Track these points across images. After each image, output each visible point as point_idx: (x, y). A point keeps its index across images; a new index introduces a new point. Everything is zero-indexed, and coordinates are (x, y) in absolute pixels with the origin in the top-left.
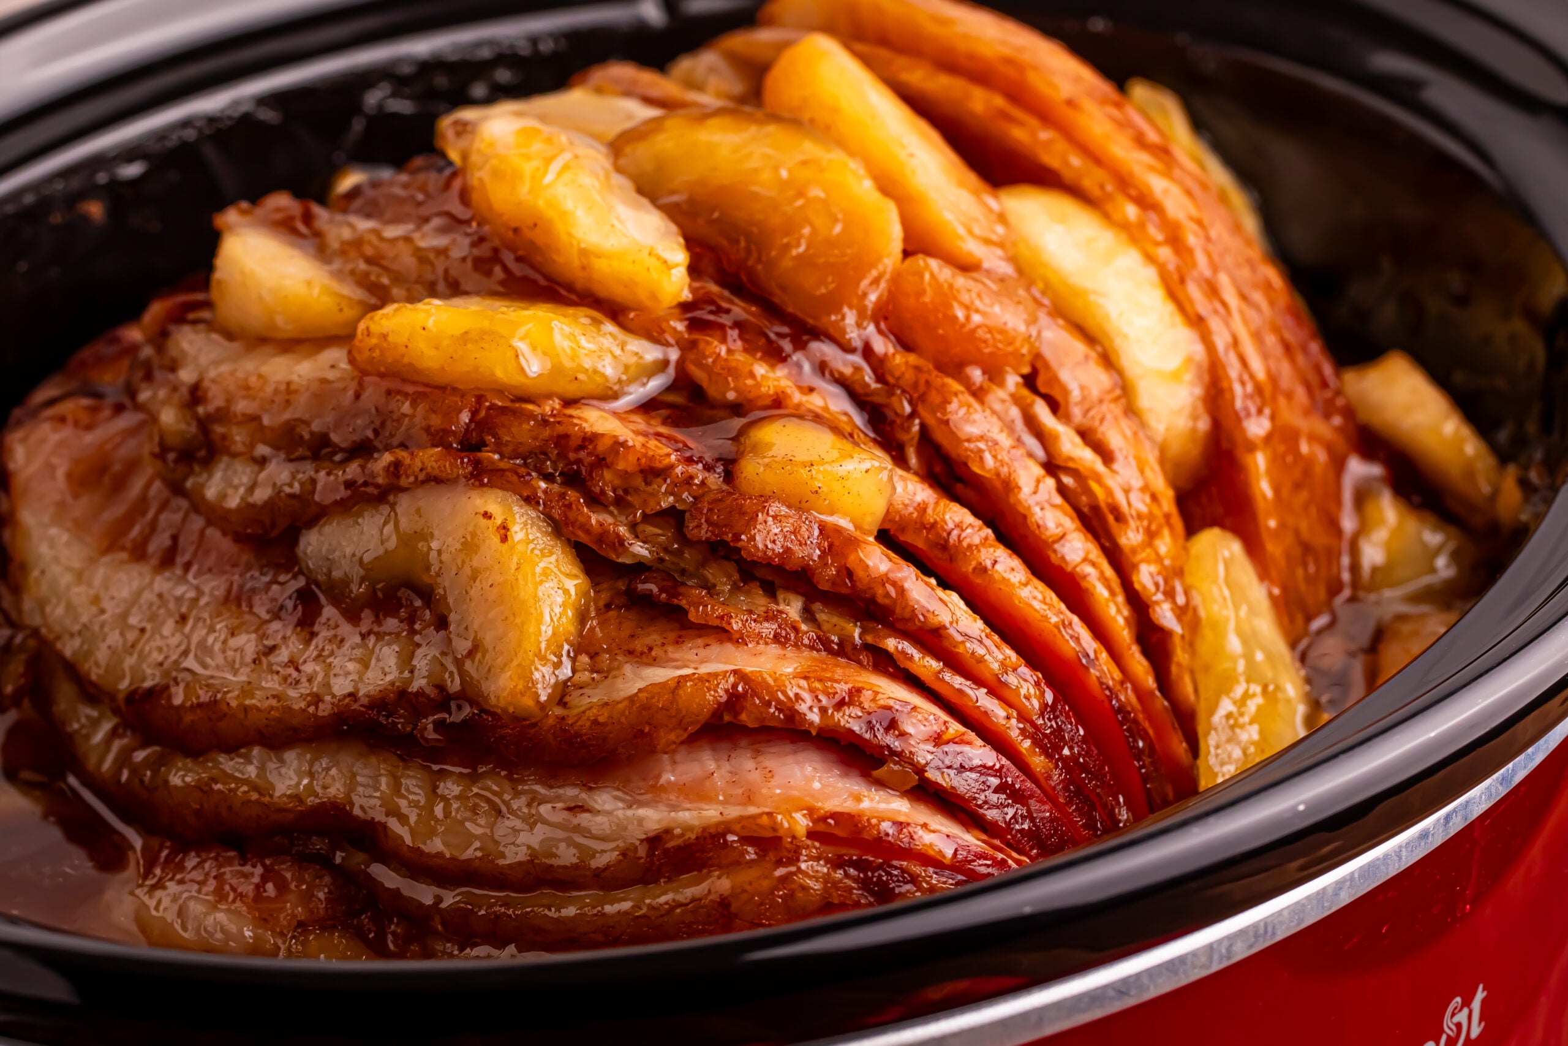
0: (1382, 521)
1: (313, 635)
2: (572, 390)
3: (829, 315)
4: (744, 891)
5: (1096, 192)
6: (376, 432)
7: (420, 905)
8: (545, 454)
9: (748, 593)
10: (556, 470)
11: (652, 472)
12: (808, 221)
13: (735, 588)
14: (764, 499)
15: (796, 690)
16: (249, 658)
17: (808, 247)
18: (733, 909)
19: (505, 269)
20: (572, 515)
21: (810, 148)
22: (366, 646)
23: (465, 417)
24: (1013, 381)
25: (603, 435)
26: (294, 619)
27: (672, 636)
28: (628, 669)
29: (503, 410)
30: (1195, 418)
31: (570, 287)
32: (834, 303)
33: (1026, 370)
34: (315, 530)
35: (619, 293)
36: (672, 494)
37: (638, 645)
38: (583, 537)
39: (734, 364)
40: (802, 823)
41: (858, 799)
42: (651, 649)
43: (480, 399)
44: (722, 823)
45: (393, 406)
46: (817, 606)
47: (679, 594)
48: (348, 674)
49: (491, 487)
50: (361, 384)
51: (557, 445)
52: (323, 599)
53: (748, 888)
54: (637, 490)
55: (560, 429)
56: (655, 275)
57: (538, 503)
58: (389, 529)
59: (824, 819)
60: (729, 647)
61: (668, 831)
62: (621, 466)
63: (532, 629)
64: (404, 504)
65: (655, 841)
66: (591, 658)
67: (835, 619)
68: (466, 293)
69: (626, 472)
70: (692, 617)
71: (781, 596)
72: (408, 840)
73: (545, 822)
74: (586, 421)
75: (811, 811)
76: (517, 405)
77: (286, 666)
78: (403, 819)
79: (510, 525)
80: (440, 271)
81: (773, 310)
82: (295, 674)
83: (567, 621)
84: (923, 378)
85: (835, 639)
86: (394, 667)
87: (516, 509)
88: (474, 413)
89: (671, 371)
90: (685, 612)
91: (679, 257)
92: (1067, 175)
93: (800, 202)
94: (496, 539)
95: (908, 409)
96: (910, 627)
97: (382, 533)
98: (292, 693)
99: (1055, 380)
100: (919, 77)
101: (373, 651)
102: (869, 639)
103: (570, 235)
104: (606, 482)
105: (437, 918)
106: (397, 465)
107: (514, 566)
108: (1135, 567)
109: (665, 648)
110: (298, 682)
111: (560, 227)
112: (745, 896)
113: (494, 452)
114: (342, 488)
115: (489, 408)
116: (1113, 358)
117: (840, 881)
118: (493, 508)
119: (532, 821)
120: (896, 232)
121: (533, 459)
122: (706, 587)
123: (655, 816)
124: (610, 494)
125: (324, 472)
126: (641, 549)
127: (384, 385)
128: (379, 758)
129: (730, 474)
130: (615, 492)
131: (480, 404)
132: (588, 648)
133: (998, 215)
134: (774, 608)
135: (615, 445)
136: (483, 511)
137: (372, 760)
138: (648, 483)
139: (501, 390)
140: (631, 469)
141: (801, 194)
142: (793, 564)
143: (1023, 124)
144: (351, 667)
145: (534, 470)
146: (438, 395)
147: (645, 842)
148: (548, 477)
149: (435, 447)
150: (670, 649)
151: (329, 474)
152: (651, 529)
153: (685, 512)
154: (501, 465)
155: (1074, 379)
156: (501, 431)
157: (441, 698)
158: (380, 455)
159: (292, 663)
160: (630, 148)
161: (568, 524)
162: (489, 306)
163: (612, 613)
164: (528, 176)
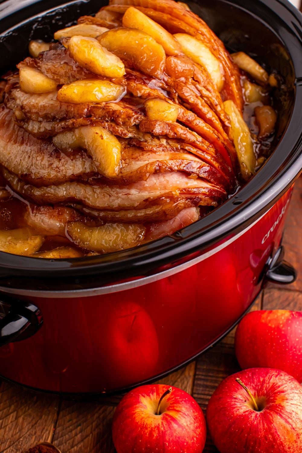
0: (248, 88)
1: (60, 160)
2: (107, 99)
3: (155, 73)
4: (169, 209)
5: (193, 34)
6: (67, 115)
7: (95, 216)
8: (106, 116)
9: (154, 141)
10: (108, 119)
11: (129, 117)
12: (145, 52)
13: (152, 140)
14: (156, 121)
15: (171, 163)
16: (47, 167)
17: (147, 58)
18: (167, 213)
19: (85, 72)
20: (114, 130)
21: (140, 35)
22: (73, 162)
23: (86, 110)
24: (190, 80)
25: (117, 110)
26: (55, 157)
27: (141, 153)
28: (133, 162)
29: (94, 107)
30: (221, 78)
31: (100, 75)
32: (155, 70)
33: (192, 76)
34: (56, 137)
35: (111, 75)
36: (135, 121)
37: (134, 156)
38: (118, 134)
39: (138, 87)
40: (178, 192)
41: (187, 183)
42: (137, 157)
43: (88, 105)
44: (161, 195)
45: (69, 109)
46: (169, 141)
47: (141, 144)
48: (70, 169)
49: (96, 126)
50: (61, 105)
51: (107, 113)
52: (60, 152)
53: (170, 209)
54: (127, 122)
55: (107, 110)
56: (119, 71)
57: (106, 128)
58: (74, 137)
59: (182, 190)
60: (154, 154)
61: (149, 198)
62: (123, 117)
63: (113, 159)
64: (77, 131)
65: (146, 200)
66: (124, 161)
67: (174, 144)
68: (77, 80)
69: (124, 118)
70: (145, 149)
71: (161, 140)
72: (91, 204)
73: (121, 198)
74: (112, 107)
75: (179, 189)
76: (96, 105)
77: (56, 168)
78: (88, 199)
79: (103, 135)
80: (70, 74)
81: (142, 73)
82: (58, 170)
83: (120, 156)
84: (176, 83)
85: (175, 148)
86: (81, 167)
87: (103, 131)
88: (88, 109)
89: (126, 91)
90: (143, 148)
91: (122, 66)
92: (187, 31)
93: (142, 48)
94: (100, 139)
95: (175, 92)
96: (189, 142)
97: (72, 138)
98: (59, 175)
99: (197, 77)
100: (152, 13)
101: (75, 164)
102: (182, 147)
103: (99, 65)
104: (120, 121)
105: (99, 218)
106: (73, 123)
107: (106, 145)
108: (220, 114)
110: (59, 172)
111: (96, 63)
112: (169, 211)
113: (94, 117)
114: (61, 129)
115: (91, 107)
116: (206, 69)
117: (188, 203)
118: (98, 132)
119: (118, 197)
120: (163, 51)
121: (103, 118)
122: (146, 141)
123: (146, 194)
124: (121, 123)
125: (56, 125)
126: (130, 135)
127: (66, 104)
128: (80, 186)
129: (146, 115)
130: (122, 122)
131: (88, 106)
132: (123, 159)
133: (177, 42)
134: (161, 143)
135: (120, 113)
136: (95, 132)
137: (78, 186)
138: (129, 120)
139: (92, 102)
140: (125, 117)
141: (142, 46)
142: (164, 134)
143: (175, 21)
144: (71, 167)
145: (104, 120)
146: (79, 106)
147: (144, 201)
148: (107, 121)
149: (81, 118)
150: (141, 157)
151: (58, 126)
152: (131, 130)
153: (138, 125)
154: (97, 120)
155: (201, 77)
156: (95, 112)
157: (93, 174)
158: (69, 120)
159: (57, 167)
160: (102, 40)
161: (114, 132)
162: (85, 83)
163: (126, 150)
164: (86, 52)
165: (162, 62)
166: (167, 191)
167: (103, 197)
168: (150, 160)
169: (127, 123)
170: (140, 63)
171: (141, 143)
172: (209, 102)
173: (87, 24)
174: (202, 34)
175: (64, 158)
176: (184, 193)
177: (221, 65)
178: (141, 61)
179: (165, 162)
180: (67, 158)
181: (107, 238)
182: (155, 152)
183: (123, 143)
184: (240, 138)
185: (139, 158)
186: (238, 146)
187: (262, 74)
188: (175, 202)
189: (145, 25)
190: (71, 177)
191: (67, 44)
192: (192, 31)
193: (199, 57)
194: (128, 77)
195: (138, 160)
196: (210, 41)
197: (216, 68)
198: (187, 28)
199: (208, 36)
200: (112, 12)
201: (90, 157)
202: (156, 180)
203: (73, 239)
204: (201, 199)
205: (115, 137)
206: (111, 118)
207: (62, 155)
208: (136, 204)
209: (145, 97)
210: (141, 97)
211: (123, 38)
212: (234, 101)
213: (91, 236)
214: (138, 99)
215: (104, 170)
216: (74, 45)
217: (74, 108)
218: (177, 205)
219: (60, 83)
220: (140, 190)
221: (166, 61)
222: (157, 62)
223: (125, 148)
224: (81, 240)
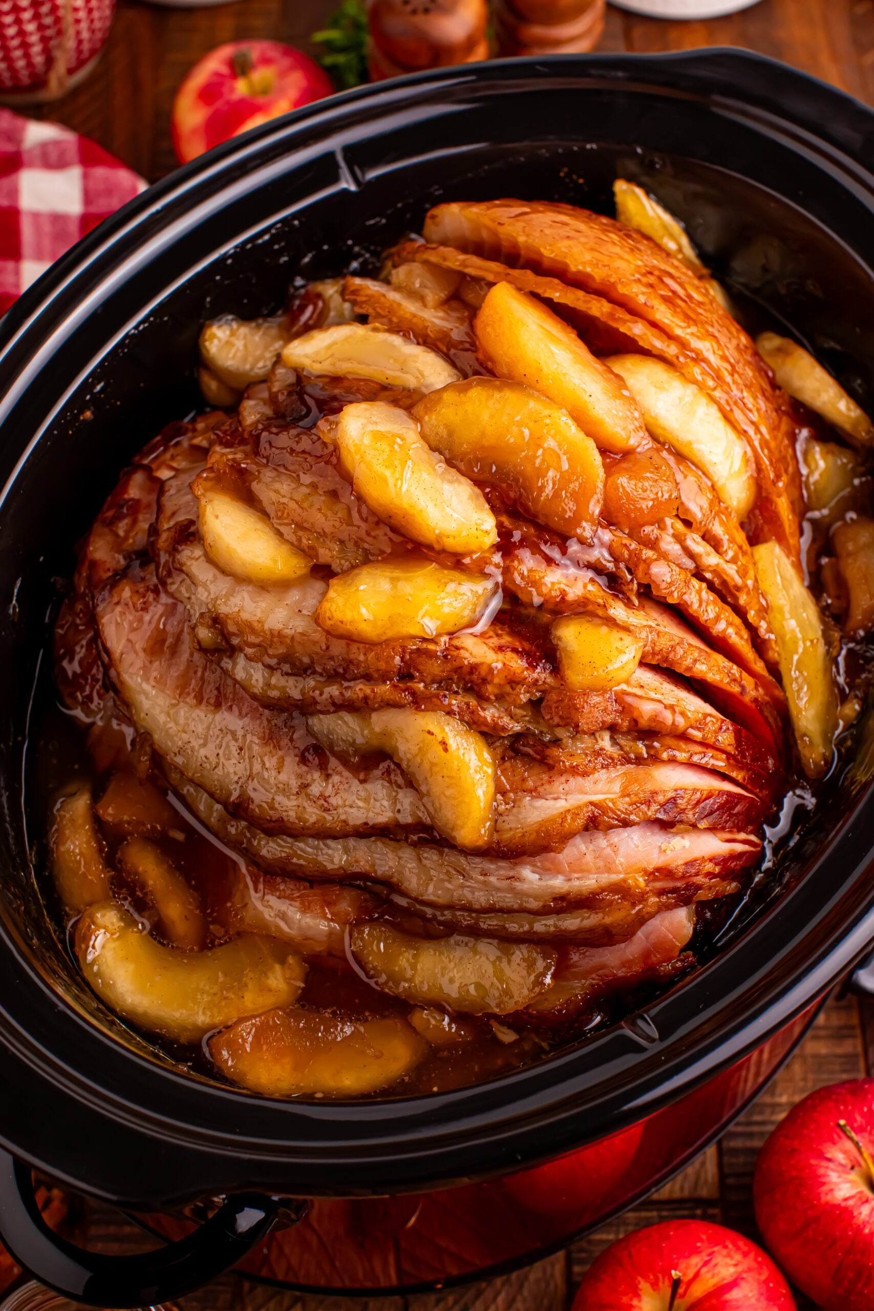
0: (817, 467)
1: (328, 776)
2: (450, 627)
3: (577, 528)
4: (618, 923)
5: (674, 360)
6: (345, 669)
8: (451, 679)
9: (580, 739)
10: (458, 688)
11: (513, 682)
12: (548, 466)
13: (573, 738)
14: (586, 695)
15: (626, 806)
16: (295, 790)
17: (554, 484)
18: (613, 933)
20: (475, 718)
21: (532, 405)
22: (364, 789)
23: (398, 659)
24: (670, 524)
25: (482, 664)
26: (314, 766)
27: (545, 777)
28: (526, 802)
29: (418, 652)
30: (748, 489)
31: (430, 547)
32: (576, 521)
33: (676, 511)
34: (318, 717)
35: (460, 549)
36: (528, 692)
37: (528, 785)
38: (485, 729)
39: (533, 579)
40: (641, 881)
41: (664, 851)
42: (536, 788)
43: (403, 647)
44: (599, 887)
45: (352, 656)
46: (619, 738)
47: (548, 756)
48: (359, 807)
49: (428, 711)
50: (327, 640)
51: (456, 672)
52: (328, 753)
53: (621, 921)
54: (508, 694)
55: (456, 662)
57: (455, 714)
58: (366, 730)
59: (652, 873)
60: (580, 780)
61: (568, 894)
62: (496, 681)
64: (375, 718)
65: (562, 898)
66: (502, 795)
67: (630, 743)
69: (500, 685)
70: (556, 767)
71: (598, 738)
72: (415, 891)
73: (494, 887)
74: (467, 650)
75: (645, 871)
76: (425, 645)
77: (318, 798)
79: (447, 742)
82: (326, 805)
85: (632, 756)
86: (388, 808)
87: (446, 724)
88: (402, 659)
89: (500, 590)
90: (552, 764)
91: (489, 522)
92: (654, 352)
93: (541, 452)
94: (440, 748)
95: (629, 577)
97: (363, 731)
98: (329, 818)
101: (370, 794)
102: (651, 752)
103: (428, 525)
104: (490, 690)
105: (436, 922)
106: (366, 698)
107: (456, 766)
108: (747, 611)
109: (545, 787)
110: (329, 810)
111: (419, 519)
112: (620, 927)
113: (419, 682)
114: (332, 705)
115: (410, 653)
117: (665, 901)
118: (432, 728)
119: (486, 885)
121: (444, 683)
122: (557, 742)
123: (558, 883)
124: (493, 698)
125: (318, 692)
126: (517, 728)
127: (343, 643)
128: (383, 843)
129: (556, 669)
130: (496, 696)
131: (404, 651)
132: (500, 790)
133: (632, 401)
134: (597, 747)
135: (491, 670)
136: (427, 728)
137: (379, 844)
138: (513, 689)
139: (414, 637)
140: (502, 682)
141: (539, 446)
142: (607, 725)
143: (625, 322)
144: (360, 804)
145: (447, 690)
146: (378, 649)
147: (555, 899)
148: (456, 693)
149: (384, 682)
150: (547, 787)
151: (321, 694)
152: (520, 712)
153: (541, 700)
154: (427, 692)
155: (697, 505)
156: (421, 667)
157: (419, 826)
158: (351, 684)
159: (322, 796)
160: (426, 418)
161: (475, 723)
162: (394, 580)
163: (508, 764)
164: (391, 481)
165: (595, 496)
166: (615, 878)
167: (446, 877)
168: (569, 797)
169: (508, 699)
170: (536, 500)
171: (548, 752)
172: (717, 581)
173: (375, 330)
174: (699, 359)
175: (341, 777)
176: (656, 879)
177: (750, 453)
178: (539, 495)
179: (611, 805)
180: (346, 773)
181: (457, 976)
182: (585, 774)
183: (498, 744)
184: (796, 657)
185: (540, 789)
186: (791, 684)
187: (856, 423)
188: (634, 905)
189: (545, 370)
190: (361, 830)
191: (331, 435)
192: (671, 350)
193: (690, 443)
194: (505, 546)
195: (540, 796)
196: (718, 377)
197: (738, 463)
198: (658, 343)
199: (714, 360)
200: (440, 272)
201: (411, 783)
202: (585, 843)
203: (367, 974)
204: (699, 887)
205: (478, 738)
206: (466, 683)
207: (333, 762)
208: (534, 905)
209: (551, 607)
210: (541, 607)
211: (485, 416)
212: (781, 539)
213: (414, 967)
214: (532, 611)
215: (452, 829)
216: (352, 449)
217: (365, 654)
218: (640, 910)
219: (317, 560)
220: (544, 871)
221: (605, 486)
222: (581, 498)
223: (503, 758)
224: (390, 978)
